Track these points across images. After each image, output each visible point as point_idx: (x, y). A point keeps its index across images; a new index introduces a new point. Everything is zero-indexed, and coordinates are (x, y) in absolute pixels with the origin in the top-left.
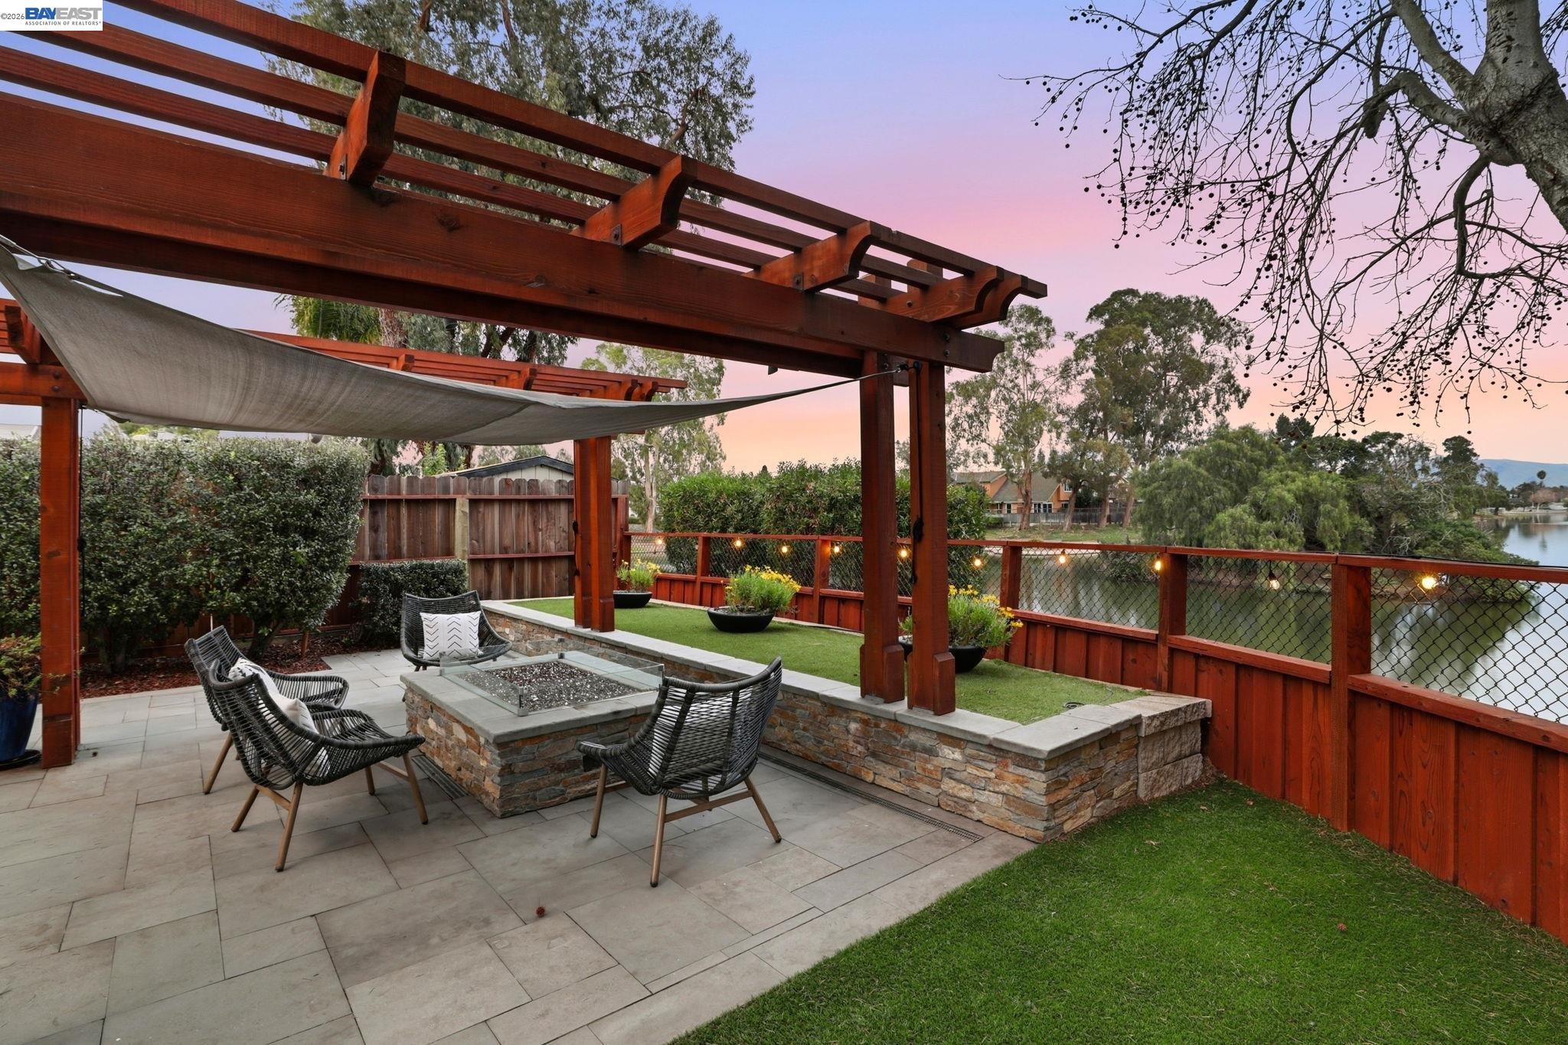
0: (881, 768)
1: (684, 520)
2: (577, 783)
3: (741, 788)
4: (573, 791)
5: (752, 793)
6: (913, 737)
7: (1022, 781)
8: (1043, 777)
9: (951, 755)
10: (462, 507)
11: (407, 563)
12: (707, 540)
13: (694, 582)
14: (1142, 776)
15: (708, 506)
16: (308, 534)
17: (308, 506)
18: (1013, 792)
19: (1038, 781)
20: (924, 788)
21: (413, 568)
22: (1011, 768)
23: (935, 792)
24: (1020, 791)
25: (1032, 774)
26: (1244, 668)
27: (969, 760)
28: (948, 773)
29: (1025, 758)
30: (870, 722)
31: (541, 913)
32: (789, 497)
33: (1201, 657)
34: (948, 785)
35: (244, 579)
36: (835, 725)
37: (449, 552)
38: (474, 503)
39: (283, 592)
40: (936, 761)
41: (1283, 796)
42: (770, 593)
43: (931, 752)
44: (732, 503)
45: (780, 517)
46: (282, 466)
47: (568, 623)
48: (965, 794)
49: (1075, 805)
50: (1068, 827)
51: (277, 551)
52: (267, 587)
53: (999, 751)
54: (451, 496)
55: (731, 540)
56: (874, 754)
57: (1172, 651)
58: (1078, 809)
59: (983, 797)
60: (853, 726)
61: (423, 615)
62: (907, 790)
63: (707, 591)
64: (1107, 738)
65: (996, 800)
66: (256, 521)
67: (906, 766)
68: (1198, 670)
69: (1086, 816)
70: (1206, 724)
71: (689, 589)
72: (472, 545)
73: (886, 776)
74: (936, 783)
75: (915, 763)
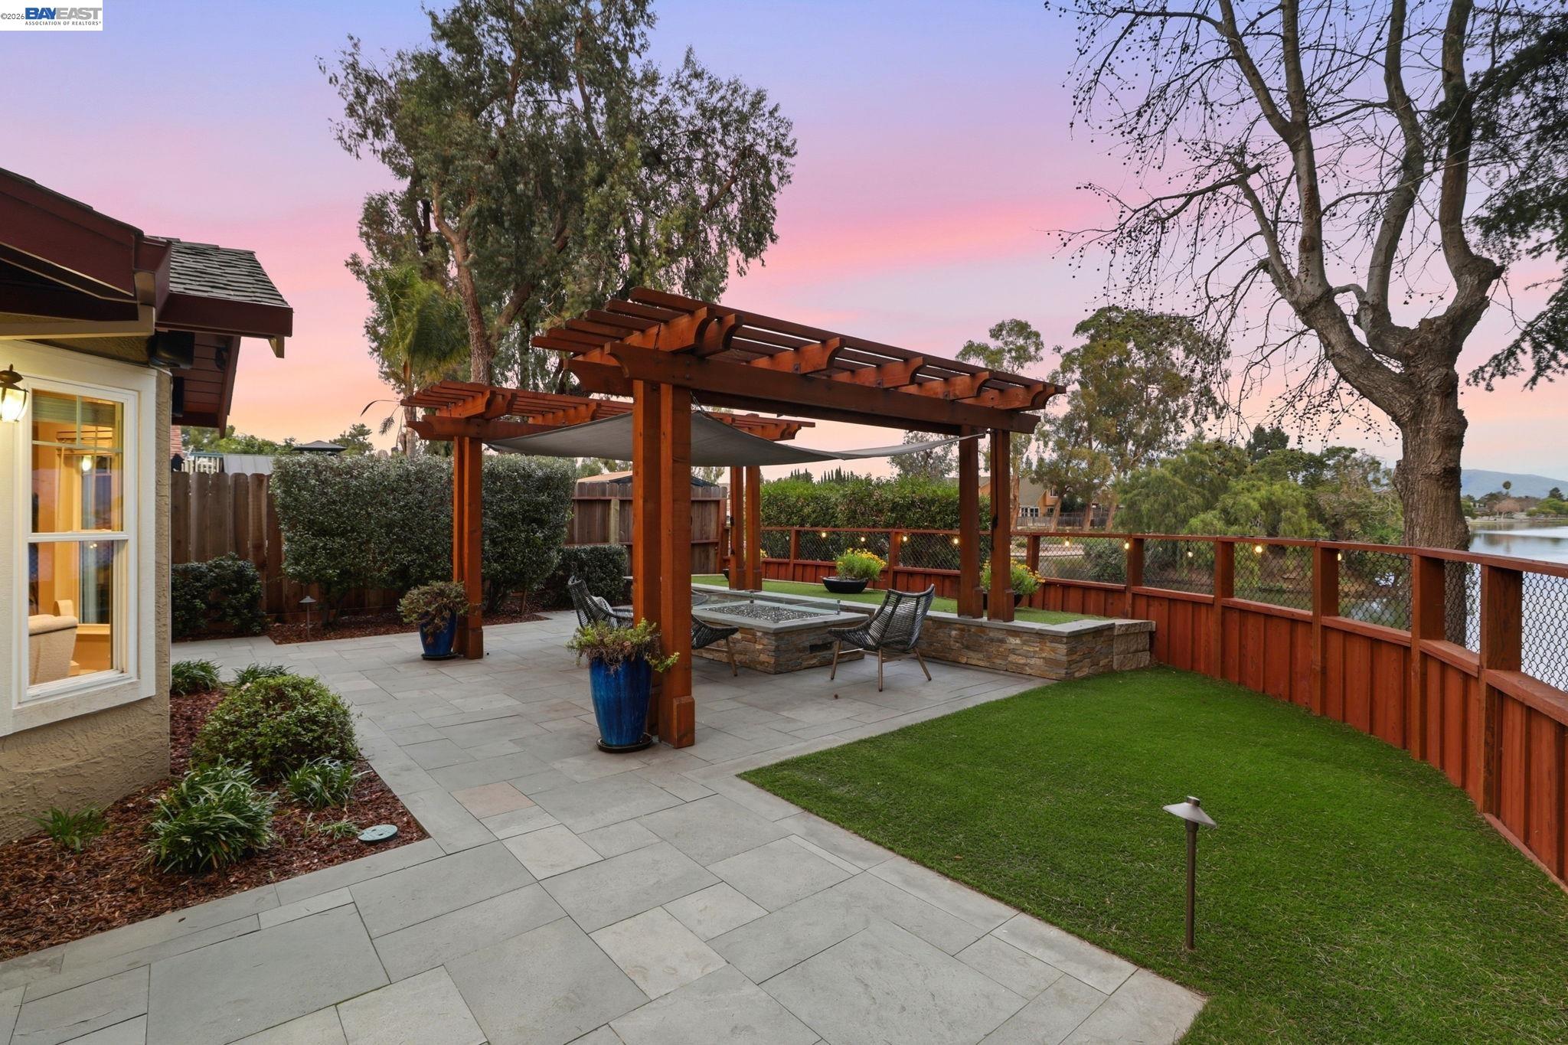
0: (971, 654)
1: (769, 518)
2: (807, 660)
4: (805, 664)
6: (991, 634)
7: (1054, 650)
8: (1065, 646)
9: (1014, 641)
10: (615, 506)
11: (588, 547)
12: (798, 532)
14: (1115, 657)
15: (789, 507)
16: (541, 523)
17: (543, 504)
18: (1049, 656)
19: (1062, 649)
20: (998, 661)
21: (592, 551)
22: (1048, 644)
23: (1003, 663)
24: (1052, 656)
25: (1059, 646)
26: (1172, 601)
27: (1024, 643)
28: (1013, 651)
29: (1056, 637)
30: (964, 629)
31: (836, 697)
33: (1150, 598)
34: (1012, 658)
35: (502, 555)
36: (941, 634)
37: (606, 540)
38: (623, 503)
39: (524, 564)
40: (1005, 646)
41: (1192, 668)
42: (868, 567)
43: (1002, 641)
44: (808, 505)
45: (852, 517)
46: (527, 476)
47: (726, 589)
48: (1022, 662)
49: (1080, 664)
50: (1077, 675)
51: (523, 535)
52: (516, 560)
53: (1041, 635)
54: (607, 498)
55: (819, 532)
56: (968, 648)
57: (1134, 595)
58: (1081, 668)
59: (1032, 661)
60: (954, 633)
62: (988, 664)
63: (799, 570)
64: (1097, 632)
65: (1040, 662)
66: (511, 514)
67: (987, 651)
68: (1148, 605)
69: (1086, 671)
70: (1152, 634)
72: (620, 534)
73: (975, 658)
74: (1005, 658)
75: (993, 649)
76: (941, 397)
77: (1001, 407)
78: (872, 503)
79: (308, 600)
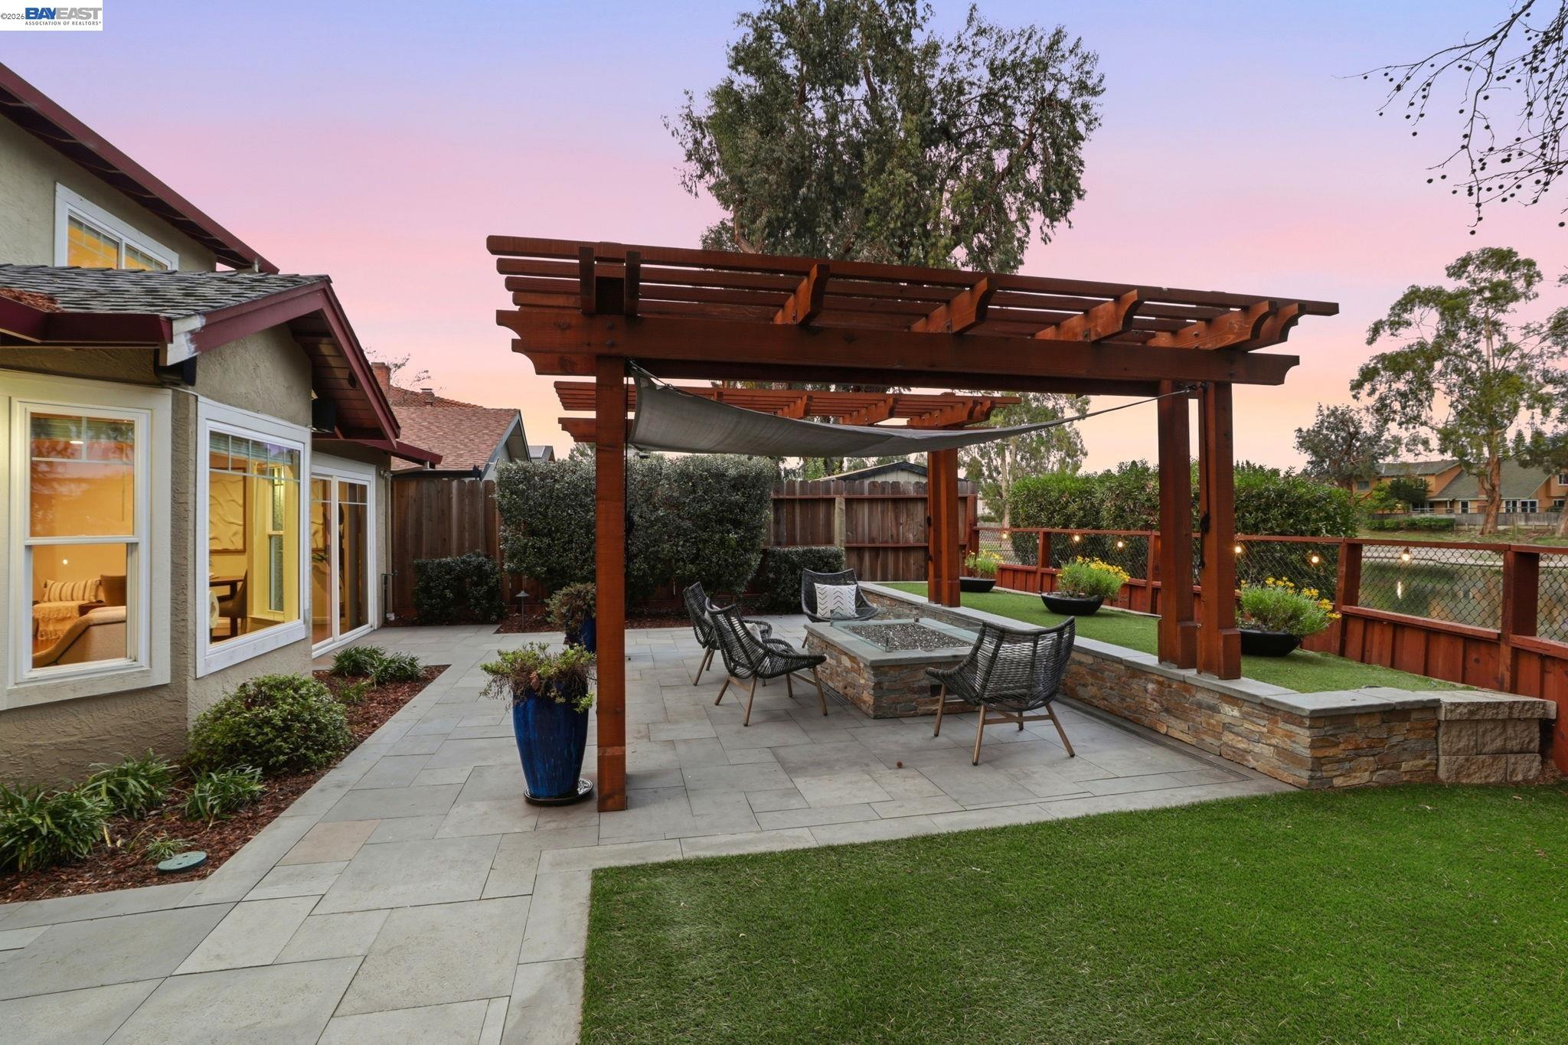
0: (1173, 721)
1: (1028, 517)
2: (926, 703)
3: (1043, 711)
4: (922, 709)
5: (1051, 716)
6: (1199, 696)
7: (1289, 735)
8: (1308, 733)
9: (1231, 712)
10: (840, 505)
11: (800, 549)
12: (1047, 535)
13: (1035, 573)
14: (1443, 759)
15: (1051, 504)
16: (737, 524)
17: (737, 504)
18: (1281, 744)
19: (1304, 736)
20: (1209, 739)
21: (805, 553)
22: (1281, 724)
23: (1217, 743)
24: (1288, 744)
25: (1298, 730)
27: (1245, 716)
28: (1228, 727)
29: (1292, 715)
30: (1164, 683)
31: (900, 765)
32: (1128, 495)
33: (1548, 658)
34: (1228, 737)
35: (697, 556)
36: (1136, 685)
37: (830, 541)
38: (849, 502)
39: (720, 566)
40: (1218, 717)
42: (1099, 581)
43: (1214, 709)
44: (1074, 501)
45: (1119, 516)
46: (719, 476)
47: (923, 600)
48: (1242, 746)
49: (1347, 765)
50: (1338, 782)
51: (717, 536)
52: (711, 562)
53: (1269, 709)
54: (832, 496)
55: (1070, 536)
56: (1167, 710)
57: (1517, 651)
58: (1351, 770)
59: (1258, 748)
60: (1151, 687)
61: (816, 585)
62: (1194, 741)
63: (1047, 581)
64: (1391, 714)
65: (1268, 751)
66: (705, 515)
67: (1193, 720)
68: (1544, 671)
69: (1361, 778)
70: (1546, 725)
71: (1031, 578)
72: (847, 536)
73: (1177, 728)
74: (1218, 736)
75: (1201, 718)
76: (1080, 339)
77: (1210, 346)
78: (1143, 498)
79: (522, 594)
